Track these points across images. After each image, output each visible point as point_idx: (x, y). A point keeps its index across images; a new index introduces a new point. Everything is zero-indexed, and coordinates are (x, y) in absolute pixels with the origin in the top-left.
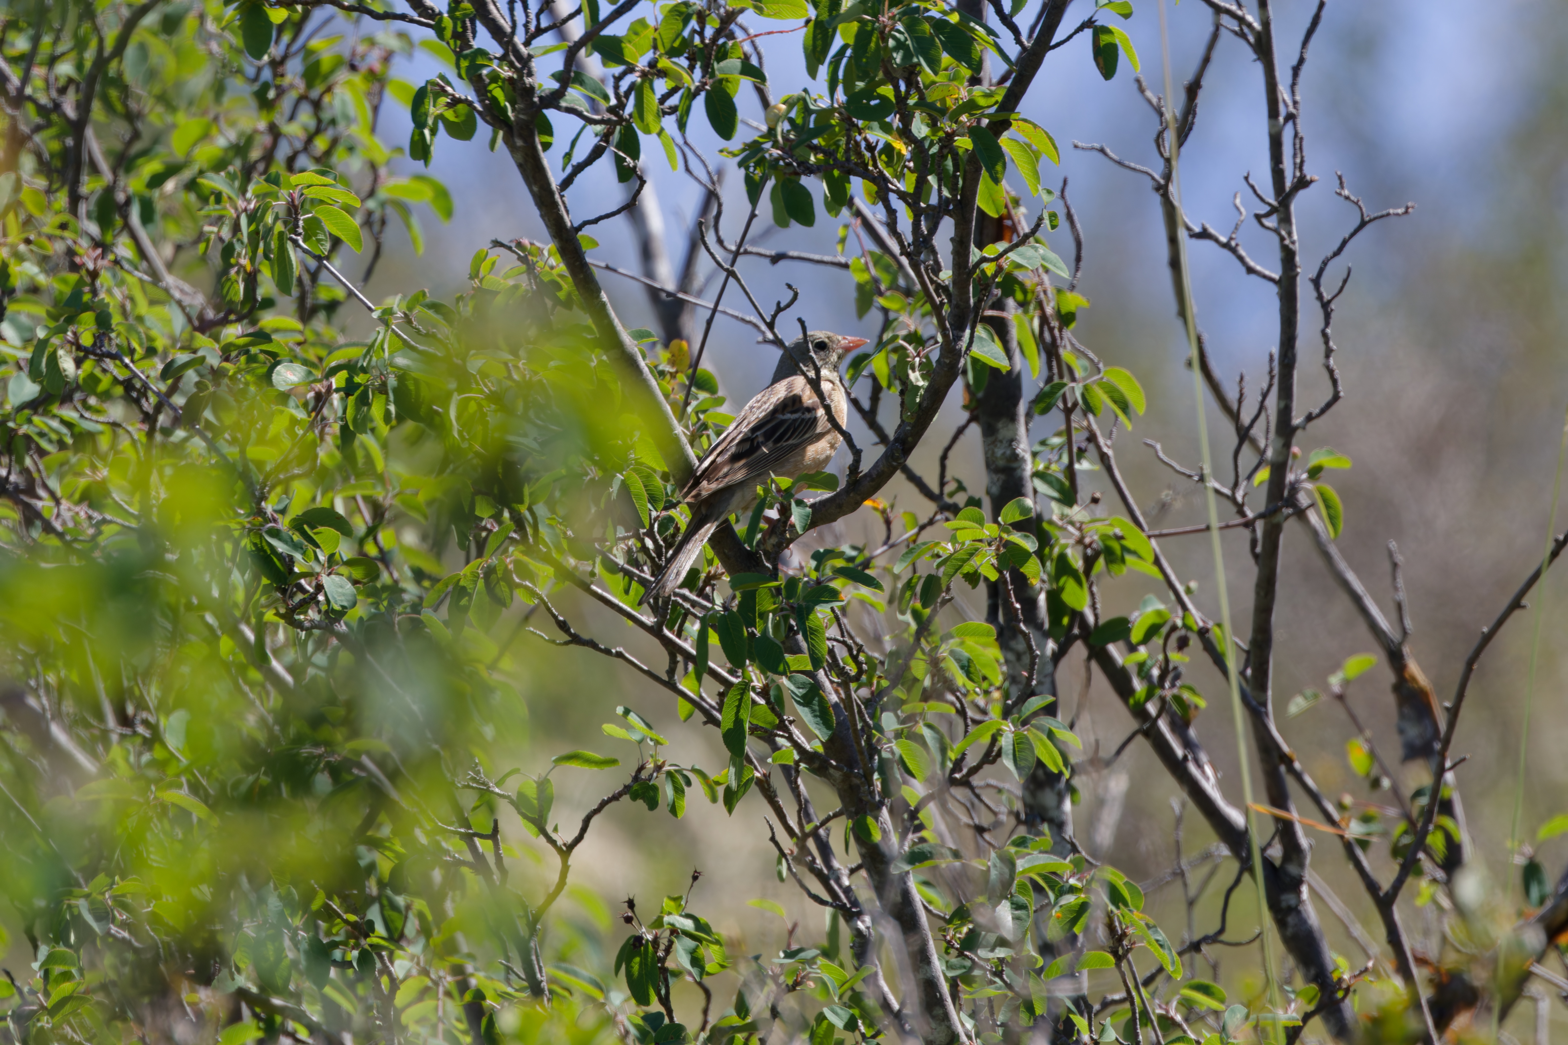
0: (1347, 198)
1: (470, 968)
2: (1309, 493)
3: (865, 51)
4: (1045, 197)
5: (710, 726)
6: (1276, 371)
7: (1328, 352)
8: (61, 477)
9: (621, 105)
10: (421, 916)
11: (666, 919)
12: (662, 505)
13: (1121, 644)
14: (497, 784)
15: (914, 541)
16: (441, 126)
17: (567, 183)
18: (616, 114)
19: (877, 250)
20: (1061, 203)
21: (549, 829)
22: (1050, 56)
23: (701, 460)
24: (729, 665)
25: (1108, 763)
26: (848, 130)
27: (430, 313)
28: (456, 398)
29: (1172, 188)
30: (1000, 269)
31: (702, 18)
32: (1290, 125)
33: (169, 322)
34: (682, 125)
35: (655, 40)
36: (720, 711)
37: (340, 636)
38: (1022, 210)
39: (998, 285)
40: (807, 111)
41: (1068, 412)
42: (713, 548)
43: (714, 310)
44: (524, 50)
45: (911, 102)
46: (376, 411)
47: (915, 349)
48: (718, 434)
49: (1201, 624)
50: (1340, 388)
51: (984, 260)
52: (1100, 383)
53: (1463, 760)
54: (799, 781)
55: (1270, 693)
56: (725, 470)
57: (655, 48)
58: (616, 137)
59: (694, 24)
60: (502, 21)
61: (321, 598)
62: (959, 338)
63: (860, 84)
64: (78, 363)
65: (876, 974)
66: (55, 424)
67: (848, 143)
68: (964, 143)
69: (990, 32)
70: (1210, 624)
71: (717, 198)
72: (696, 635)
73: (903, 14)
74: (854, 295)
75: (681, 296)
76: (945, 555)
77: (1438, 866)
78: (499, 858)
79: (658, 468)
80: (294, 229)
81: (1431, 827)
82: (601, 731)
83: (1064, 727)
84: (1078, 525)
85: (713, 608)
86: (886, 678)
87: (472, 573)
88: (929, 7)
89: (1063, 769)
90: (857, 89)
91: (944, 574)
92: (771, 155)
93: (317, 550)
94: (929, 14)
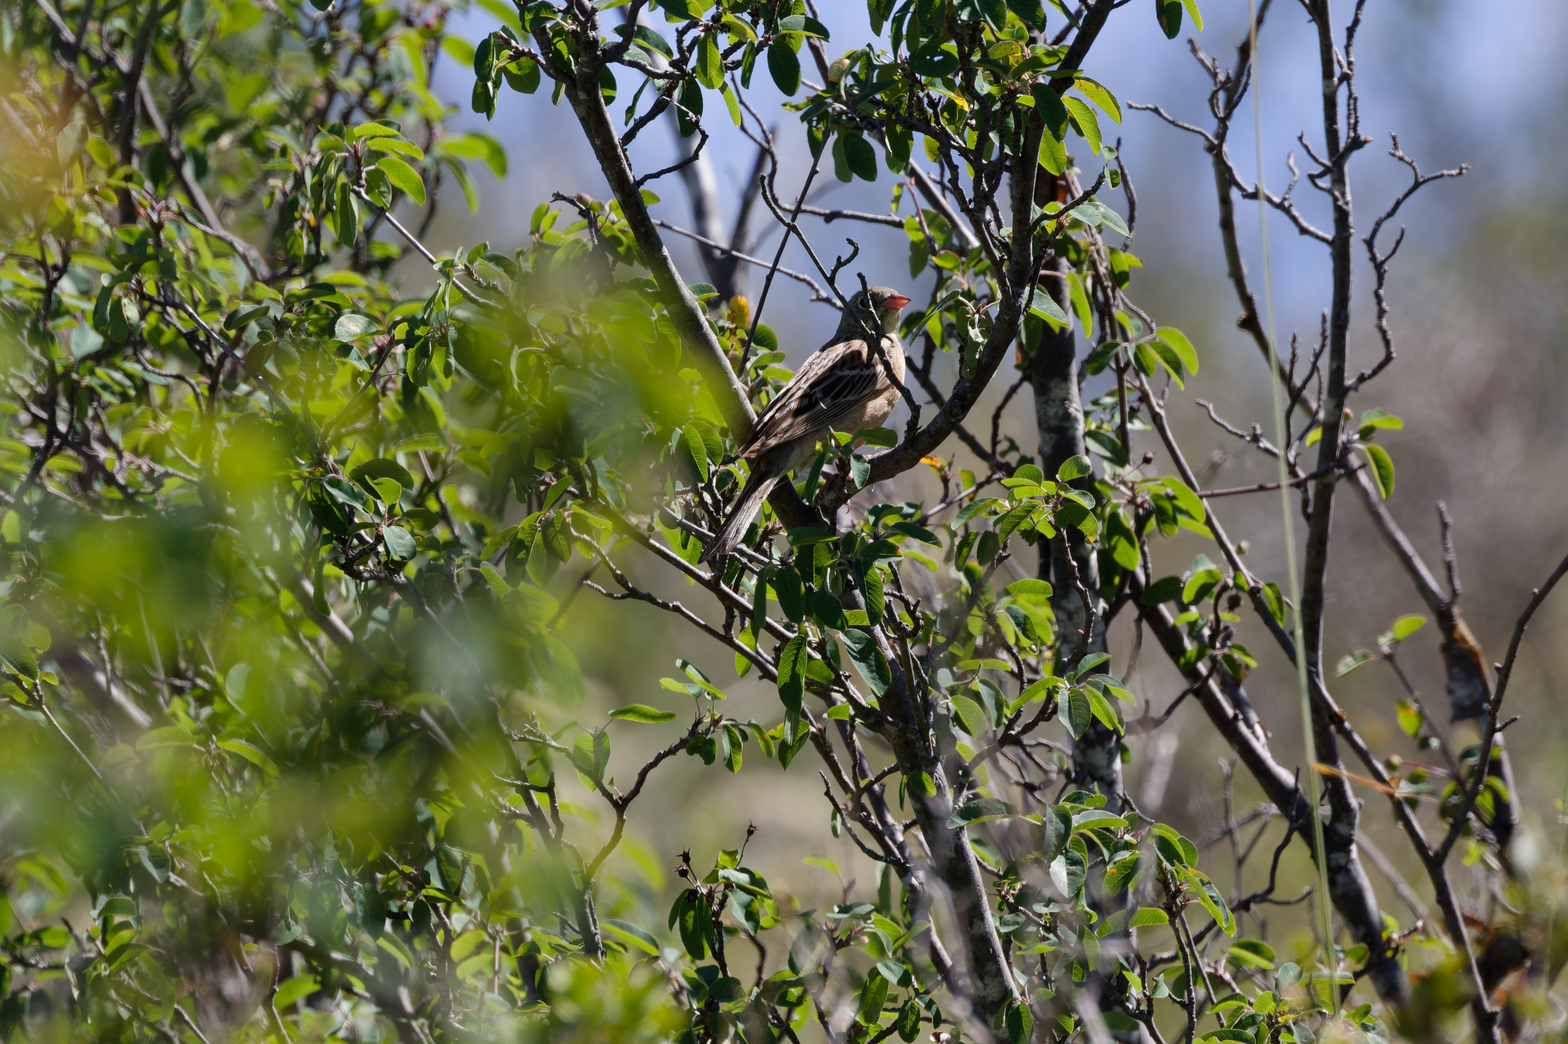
0: (1401, 159)
1: (525, 923)
2: (1360, 453)
3: (930, 7)
4: (1106, 155)
5: (766, 681)
6: (1328, 332)
7: (1381, 313)
8: (123, 430)
9: (684, 60)
10: (478, 870)
11: (721, 873)
12: (720, 460)
13: (1172, 604)
14: (555, 738)
15: (972, 500)
16: (504, 78)
17: (629, 137)
18: (680, 69)
19: (931, 209)
20: (1117, 162)
21: (605, 782)
22: (1113, 15)
24: (786, 620)
25: (1158, 723)
26: (911, 86)
27: (491, 265)
28: (517, 351)
29: (1225, 148)
30: (1060, 227)
32: (1344, 87)
33: (231, 275)
34: (745, 80)
36: (776, 666)
37: (400, 588)
38: (1076, 170)
39: (1056, 244)
40: (870, 66)
41: (1120, 372)
42: (772, 504)
43: (773, 270)
44: (588, 4)
45: (974, 59)
46: (436, 364)
47: (974, 306)
48: (777, 390)
49: (1252, 584)
50: (1393, 349)
51: (1045, 217)
52: (1153, 344)
53: (1515, 720)
54: (855, 736)
55: (1320, 653)
56: (785, 425)
57: (719, 3)
58: (676, 94)
61: (381, 549)
62: (1019, 295)
63: (924, 40)
64: (143, 313)
65: (929, 930)
66: (118, 376)
67: (910, 99)
68: (1026, 101)
70: (1261, 584)
71: (772, 155)
72: (753, 590)
74: (909, 253)
75: (735, 253)
76: (1002, 511)
77: (1487, 826)
78: (555, 811)
79: (716, 423)
80: (357, 181)
81: (1481, 787)
82: (659, 685)
83: (1117, 684)
84: (1130, 485)
85: (770, 563)
86: (942, 635)
87: (531, 526)
89: (1119, 726)
90: (921, 44)
91: (1002, 531)
92: (834, 109)
93: (379, 502)
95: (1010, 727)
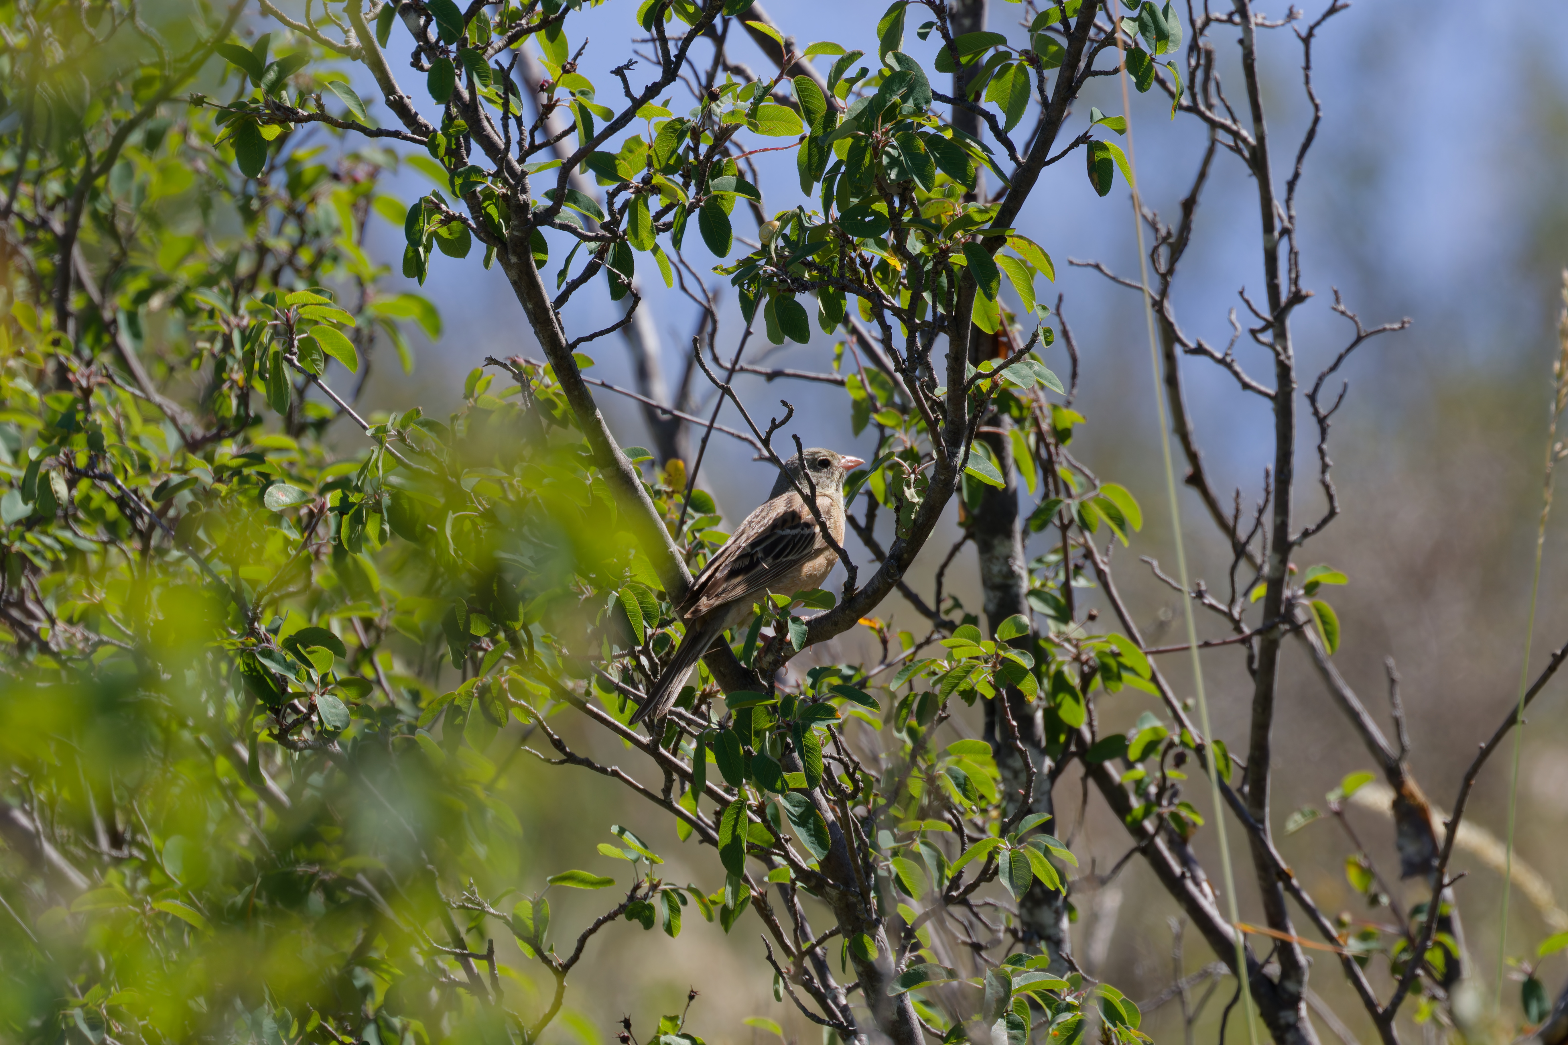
0: (1343, 313)
2: (1305, 608)
3: (859, 167)
4: (1040, 313)
5: (706, 845)
6: (1272, 487)
7: (1325, 467)
8: (56, 598)
9: (616, 222)
10: (418, 1037)
11: (663, 1039)
12: (657, 622)
13: (1118, 761)
14: (493, 905)
15: (911, 660)
16: (435, 242)
17: (561, 300)
18: (611, 231)
19: (872, 367)
20: (1056, 319)
21: (545, 948)
22: (1045, 172)
23: (697, 578)
24: (725, 784)
25: (1103, 882)
26: (842, 246)
27: (424, 430)
28: (451, 516)
29: (1166, 304)
30: (995, 385)
31: (696, 135)
32: (1285, 240)
33: (164, 441)
34: (677, 242)
35: (649, 157)
36: (717, 830)
37: (335, 757)
38: (1018, 327)
39: (995, 401)
40: (801, 228)
41: (1064, 528)
42: (708, 665)
43: (710, 427)
44: (518, 167)
45: (906, 218)
46: (372, 529)
47: (911, 466)
48: (713, 553)
49: (1198, 741)
50: (1336, 504)
51: (979, 376)
52: (1099, 501)
53: (1463, 875)
54: (796, 900)
55: (1267, 810)
57: (650, 165)
58: (609, 256)
59: (688, 141)
60: (496, 138)
61: (315, 718)
62: (954, 454)
63: (855, 201)
64: (71, 484)
66: (50, 542)
67: (842, 260)
68: (958, 259)
69: (985, 148)
70: (1207, 742)
71: (713, 316)
72: (692, 754)
73: (896, 129)
74: (850, 411)
75: (677, 413)
76: (941, 672)
77: (1436, 982)
78: (494, 978)
79: (653, 587)
80: (289, 348)
81: (1429, 943)
82: (596, 851)
83: (1061, 845)
84: (1074, 642)
85: (709, 726)
86: (883, 796)
87: (467, 692)
88: (923, 122)
89: (1061, 887)
90: (852, 204)
91: (941, 692)
92: (765, 271)
93: (311, 670)
94: (923, 129)
95: (950, 889)
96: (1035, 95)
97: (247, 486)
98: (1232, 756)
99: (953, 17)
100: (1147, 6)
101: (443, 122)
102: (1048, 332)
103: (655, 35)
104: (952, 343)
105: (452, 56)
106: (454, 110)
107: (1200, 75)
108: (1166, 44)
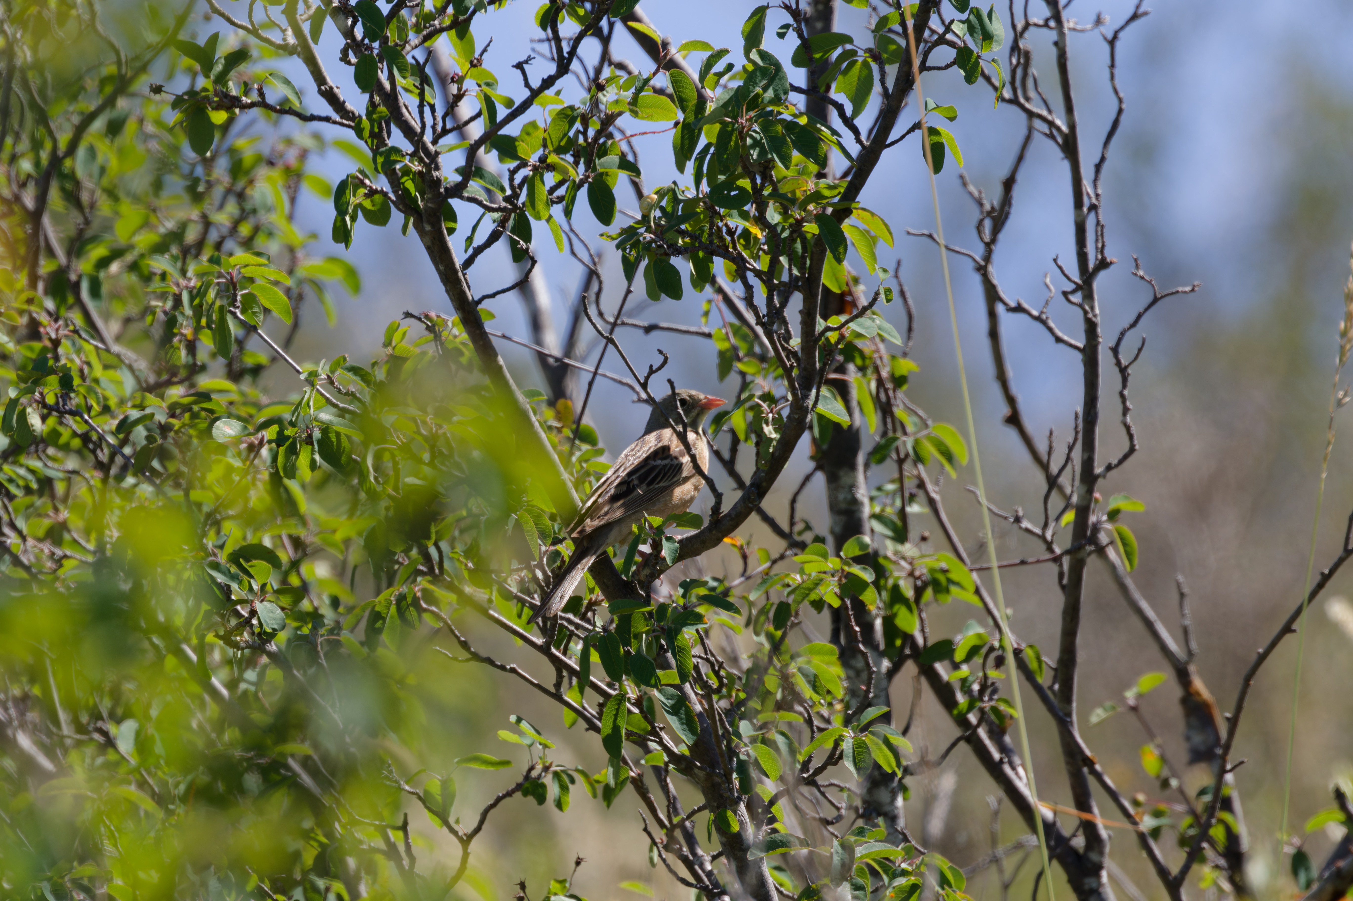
0: (1142, 278)
2: (1109, 533)
3: (726, 149)
4: (881, 275)
5: (591, 732)
6: (1080, 427)
7: (1126, 411)
8: (27, 518)
9: (516, 195)
11: (553, 899)
12: (550, 541)
13: (946, 663)
14: (407, 783)
15: (767, 574)
16: (360, 213)
17: (469, 263)
18: (511, 203)
19: (735, 321)
20: (894, 281)
21: (451, 820)
22: (886, 153)
23: (584, 503)
24: (608, 679)
25: (936, 764)
26: (712, 217)
27: (350, 375)
28: (372, 448)
29: (990, 269)
30: (842, 337)
31: (585, 120)
32: (1092, 214)
33: (120, 383)
34: (568, 213)
35: (544, 139)
36: (600, 719)
37: (270, 655)
38: (861, 287)
39: (842, 352)
40: (675, 200)
41: (901, 462)
42: (594, 578)
43: (595, 373)
44: (432, 148)
45: (766, 193)
46: (303, 461)
47: (769, 406)
48: (598, 480)
49: (1015, 646)
50: (1136, 442)
51: (828, 329)
52: (929, 437)
53: (1242, 763)
54: (668, 780)
55: (1074, 705)
57: (545, 146)
58: (511, 223)
59: (578, 125)
60: (413, 123)
61: (255, 621)
62: (806, 397)
63: (722, 178)
64: (44, 418)
66: (22, 472)
67: (711, 228)
68: (811, 228)
69: (834, 132)
70: (1023, 646)
71: (598, 277)
72: (579, 654)
73: (759, 116)
74: (717, 361)
75: (567, 361)
76: (794, 584)
77: (1220, 854)
78: (408, 846)
79: (546, 509)
80: (233, 303)
81: (1214, 821)
82: (496, 736)
83: (897, 734)
84: (909, 560)
85: (594, 630)
86: (744, 691)
87: (386, 600)
88: (782, 110)
89: (897, 770)
90: (719, 181)
91: (794, 601)
92: (645, 238)
93: (252, 581)
94: (781, 117)
96: (877, 88)
97: (197, 421)
98: (1045, 659)
99: (807, 21)
100: (974, 10)
101: (367, 109)
102: (888, 291)
103: (551, 35)
104: (805, 300)
105: (376, 52)
106: (377, 99)
107: (1019, 72)
108: (991, 43)
